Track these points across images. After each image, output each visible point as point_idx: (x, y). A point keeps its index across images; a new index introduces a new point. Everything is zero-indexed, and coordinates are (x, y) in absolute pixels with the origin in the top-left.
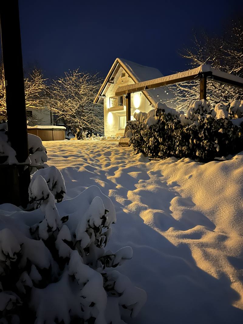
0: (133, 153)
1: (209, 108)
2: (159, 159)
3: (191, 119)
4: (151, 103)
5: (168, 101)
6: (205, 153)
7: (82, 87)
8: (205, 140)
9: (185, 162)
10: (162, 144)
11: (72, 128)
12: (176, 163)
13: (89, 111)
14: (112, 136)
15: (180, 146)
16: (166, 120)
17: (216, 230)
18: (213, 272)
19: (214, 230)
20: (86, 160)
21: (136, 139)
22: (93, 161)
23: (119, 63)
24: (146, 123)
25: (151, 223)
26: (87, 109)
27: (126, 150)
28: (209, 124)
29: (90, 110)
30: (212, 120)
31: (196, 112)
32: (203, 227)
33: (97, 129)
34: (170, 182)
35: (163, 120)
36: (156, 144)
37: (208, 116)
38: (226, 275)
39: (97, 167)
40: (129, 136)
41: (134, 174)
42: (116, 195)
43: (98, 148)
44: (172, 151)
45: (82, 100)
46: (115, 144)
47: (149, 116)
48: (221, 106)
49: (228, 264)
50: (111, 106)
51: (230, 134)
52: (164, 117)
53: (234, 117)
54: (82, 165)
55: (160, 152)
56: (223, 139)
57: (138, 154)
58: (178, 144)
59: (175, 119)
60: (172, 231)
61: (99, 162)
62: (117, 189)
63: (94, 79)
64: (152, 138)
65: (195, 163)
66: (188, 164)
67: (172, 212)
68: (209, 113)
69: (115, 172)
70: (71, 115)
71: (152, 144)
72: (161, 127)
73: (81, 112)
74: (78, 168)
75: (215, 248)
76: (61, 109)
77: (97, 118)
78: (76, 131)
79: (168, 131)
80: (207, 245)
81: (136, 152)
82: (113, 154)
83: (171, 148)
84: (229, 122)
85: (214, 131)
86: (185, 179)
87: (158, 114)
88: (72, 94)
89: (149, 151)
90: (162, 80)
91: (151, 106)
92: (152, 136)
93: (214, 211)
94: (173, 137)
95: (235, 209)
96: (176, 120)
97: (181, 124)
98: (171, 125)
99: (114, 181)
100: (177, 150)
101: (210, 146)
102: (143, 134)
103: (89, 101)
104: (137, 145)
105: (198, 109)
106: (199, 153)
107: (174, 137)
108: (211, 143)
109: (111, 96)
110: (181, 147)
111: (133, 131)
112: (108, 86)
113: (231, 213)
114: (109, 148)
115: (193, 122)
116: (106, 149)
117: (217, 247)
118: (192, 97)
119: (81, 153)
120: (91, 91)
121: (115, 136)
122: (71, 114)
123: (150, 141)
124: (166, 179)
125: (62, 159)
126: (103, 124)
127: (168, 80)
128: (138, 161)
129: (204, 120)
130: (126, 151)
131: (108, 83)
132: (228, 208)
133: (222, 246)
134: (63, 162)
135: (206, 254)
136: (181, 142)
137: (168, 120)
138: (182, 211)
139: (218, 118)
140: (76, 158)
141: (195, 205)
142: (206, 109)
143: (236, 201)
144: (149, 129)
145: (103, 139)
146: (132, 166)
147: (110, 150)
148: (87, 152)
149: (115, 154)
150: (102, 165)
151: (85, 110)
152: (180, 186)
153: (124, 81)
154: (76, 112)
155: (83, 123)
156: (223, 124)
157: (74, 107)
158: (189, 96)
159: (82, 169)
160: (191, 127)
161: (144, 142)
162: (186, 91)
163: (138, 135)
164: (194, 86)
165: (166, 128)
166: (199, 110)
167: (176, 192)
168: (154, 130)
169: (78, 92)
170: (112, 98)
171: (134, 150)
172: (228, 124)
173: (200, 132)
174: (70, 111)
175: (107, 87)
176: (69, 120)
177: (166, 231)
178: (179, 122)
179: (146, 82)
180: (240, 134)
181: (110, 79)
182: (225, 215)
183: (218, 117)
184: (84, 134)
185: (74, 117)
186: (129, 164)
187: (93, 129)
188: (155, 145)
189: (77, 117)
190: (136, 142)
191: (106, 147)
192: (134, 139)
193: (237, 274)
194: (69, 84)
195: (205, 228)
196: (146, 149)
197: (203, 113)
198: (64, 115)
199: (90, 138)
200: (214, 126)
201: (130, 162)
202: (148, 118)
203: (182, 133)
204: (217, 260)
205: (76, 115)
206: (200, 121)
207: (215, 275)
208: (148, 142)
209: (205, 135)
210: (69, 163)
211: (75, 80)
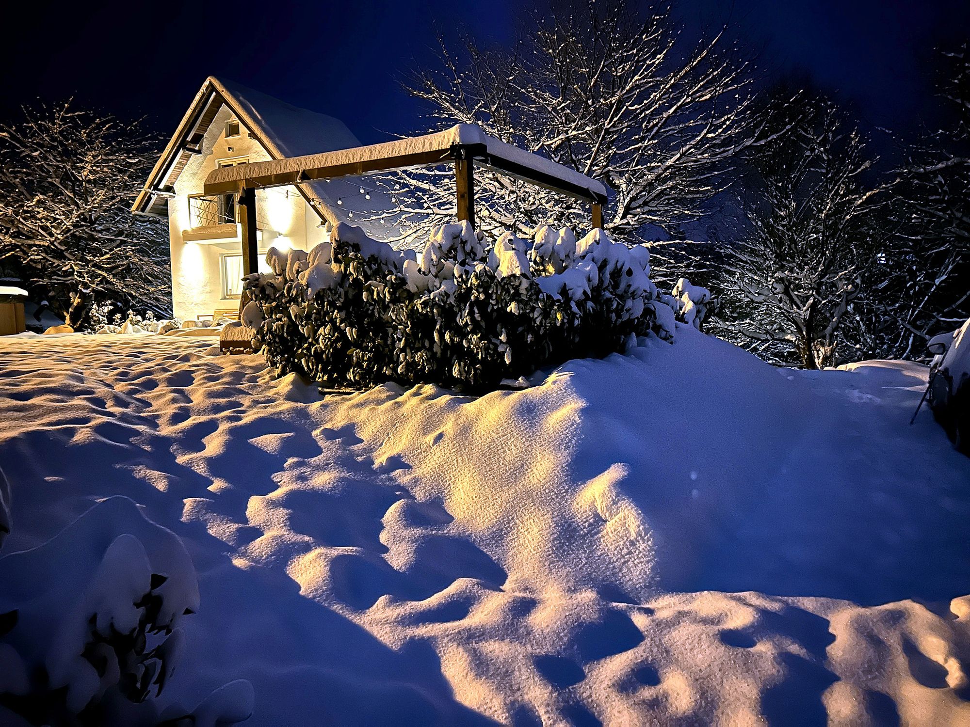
0: (268, 373)
1: (480, 244)
2: (349, 390)
3: (434, 274)
4: (324, 221)
5: (374, 218)
6: (476, 370)
7: (89, 158)
8: (474, 332)
9: (424, 395)
10: (357, 344)
11: (51, 294)
12: (400, 399)
13: (116, 236)
14: (202, 319)
15: (408, 350)
16: (363, 277)
17: (507, 586)
18: (496, 708)
19: (501, 587)
20: (100, 402)
21: (276, 330)
22: (125, 405)
23: (217, 92)
24: (304, 282)
25: (323, 592)
26: (108, 230)
27: (244, 363)
28: (481, 290)
29: (121, 233)
30: (488, 280)
31: (447, 254)
32: (474, 580)
33: (145, 294)
34: (380, 459)
35: (355, 276)
36: (339, 345)
37: (479, 267)
38: (531, 710)
39: (141, 428)
40: (251, 322)
41: (269, 442)
42: (208, 516)
43: (147, 360)
44: (387, 365)
45: (90, 199)
46: (211, 345)
47: (314, 261)
48: (510, 240)
49: (536, 679)
50: (196, 223)
51: (536, 318)
52: (358, 268)
53: (544, 270)
54: (85, 421)
55: (351, 370)
56: (520, 329)
57: (283, 378)
58: (402, 345)
59: (391, 273)
60: (384, 608)
61: (150, 409)
62: (211, 495)
63: (131, 135)
64: (326, 326)
65: (451, 399)
66: (431, 402)
67: (386, 550)
68: (482, 258)
69: (205, 440)
70: (46, 250)
71: (326, 346)
72: (350, 296)
73: (85, 239)
74: (71, 432)
75: (503, 640)
76: (8, 229)
77: (146, 259)
78: (68, 304)
79: (371, 308)
80: (483, 634)
81: (278, 371)
82: (198, 377)
83: (383, 356)
84: (531, 284)
85: (495, 307)
86: (425, 445)
87: (339, 256)
88: (50, 180)
89: (317, 367)
90: (351, 156)
91: (324, 229)
92: (326, 321)
93: (502, 530)
94: (388, 325)
95: (555, 519)
96: (394, 277)
97: (407, 287)
98: (380, 290)
99: (201, 469)
100: (401, 363)
101: (486, 349)
102: (296, 316)
103: (114, 205)
104: (278, 350)
105: (453, 248)
106: (459, 371)
107: (389, 323)
108: (490, 342)
109: (195, 192)
110: (412, 354)
111: (265, 306)
112: (184, 162)
113: (545, 533)
114: (186, 359)
115: (441, 284)
116: (175, 364)
117: (507, 636)
118: (443, 208)
119: (81, 380)
120: (120, 171)
121: (210, 318)
122: (48, 246)
123: (321, 337)
124: (370, 450)
125: (6, 405)
126: (166, 278)
127: (366, 158)
128: (285, 399)
129: (468, 279)
130: (243, 367)
131: (181, 152)
132: (536, 520)
133: (521, 631)
134: (10, 414)
135: (479, 659)
136: (411, 340)
137: (370, 276)
138: (417, 541)
139: (505, 275)
140: (60, 397)
141: (451, 519)
142: (472, 248)
143: (557, 497)
144: (316, 300)
145: (167, 329)
146: (263, 415)
147: (190, 366)
148: (104, 377)
149: (205, 378)
150: (158, 417)
151: (100, 232)
152: (411, 467)
153: (236, 148)
154: (67, 237)
155: (94, 276)
156: (518, 290)
157: (59, 224)
158: (434, 205)
159: (82, 435)
160: (434, 298)
161: (303, 339)
162: (424, 191)
163: (280, 319)
164: (445, 177)
165: (365, 300)
166: (455, 250)
167: (399, 485)
168: (332, 304)
169: (72, 173)
170: (195, 197)
171: (272, 366)
172: (531, 290)
173: (460, 310)
174: (42, 235)
175: (179, 163)
176: (40, 267)
177: (368, 608)
178: (403, 281)
179: (302, 158)
180: (559, 316)
181: (189, 139)
182: (531, 539)
183: (504, 271)
184: (98, 311)
185: (59, 255)
186: (255, 410)
187: (131, 295)
188: (335, 349)
189: (70, 257)
190: (277, 340)
191: (177, 356)
192: (270, 330)
193: (558, 702)
194: (37, 144)
195: (478, 584)
196: (307, 362)
197: (466, 259)
198: (22, 250)
199: (119, 325)
200: (494, 297)
201: (256, 403)
202: (311, 267)
203: (412, 314)
204: (507, 671)
205: (66, 250)
206: (458, 281)
207: (501, 717)
208: (314, 339)
209: (473, 319)
210: (35, 417)
211: (61, 133)
